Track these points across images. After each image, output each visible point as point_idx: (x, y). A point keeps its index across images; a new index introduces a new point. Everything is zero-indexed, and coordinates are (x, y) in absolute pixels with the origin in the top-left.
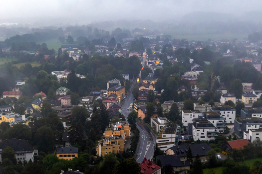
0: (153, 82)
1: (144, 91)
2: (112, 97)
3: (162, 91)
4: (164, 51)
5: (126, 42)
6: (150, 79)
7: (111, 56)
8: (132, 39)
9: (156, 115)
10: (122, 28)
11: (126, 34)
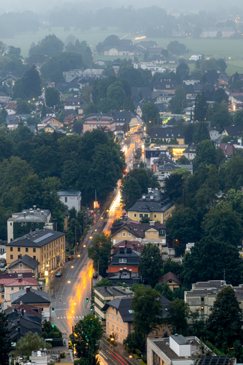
0: (160, 218)
1: (126, 249)
2: (21, 269)
3: (189, 246)
4: (200, 113)
5: (74, 83)
6: (150, 207)
7: (23, 132)
8: (97, 72)
9: (166, 328)
10: (62, 35)
11: (77, 57)
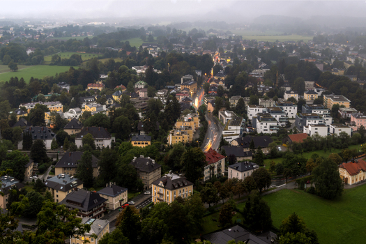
0: (223, 78)
1: (214, 87)
2: (185, 91)
3: (231, 86)
4: (235, 50)
5: (201, 41)
6: (221, 75)
7: (186, 54)
8: (207, 39)
9: (224, 109)
10: (197, 28)
11: (201, 35)
